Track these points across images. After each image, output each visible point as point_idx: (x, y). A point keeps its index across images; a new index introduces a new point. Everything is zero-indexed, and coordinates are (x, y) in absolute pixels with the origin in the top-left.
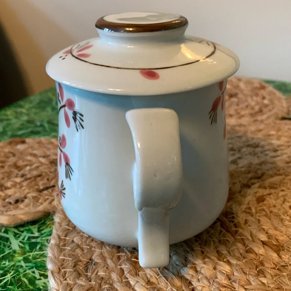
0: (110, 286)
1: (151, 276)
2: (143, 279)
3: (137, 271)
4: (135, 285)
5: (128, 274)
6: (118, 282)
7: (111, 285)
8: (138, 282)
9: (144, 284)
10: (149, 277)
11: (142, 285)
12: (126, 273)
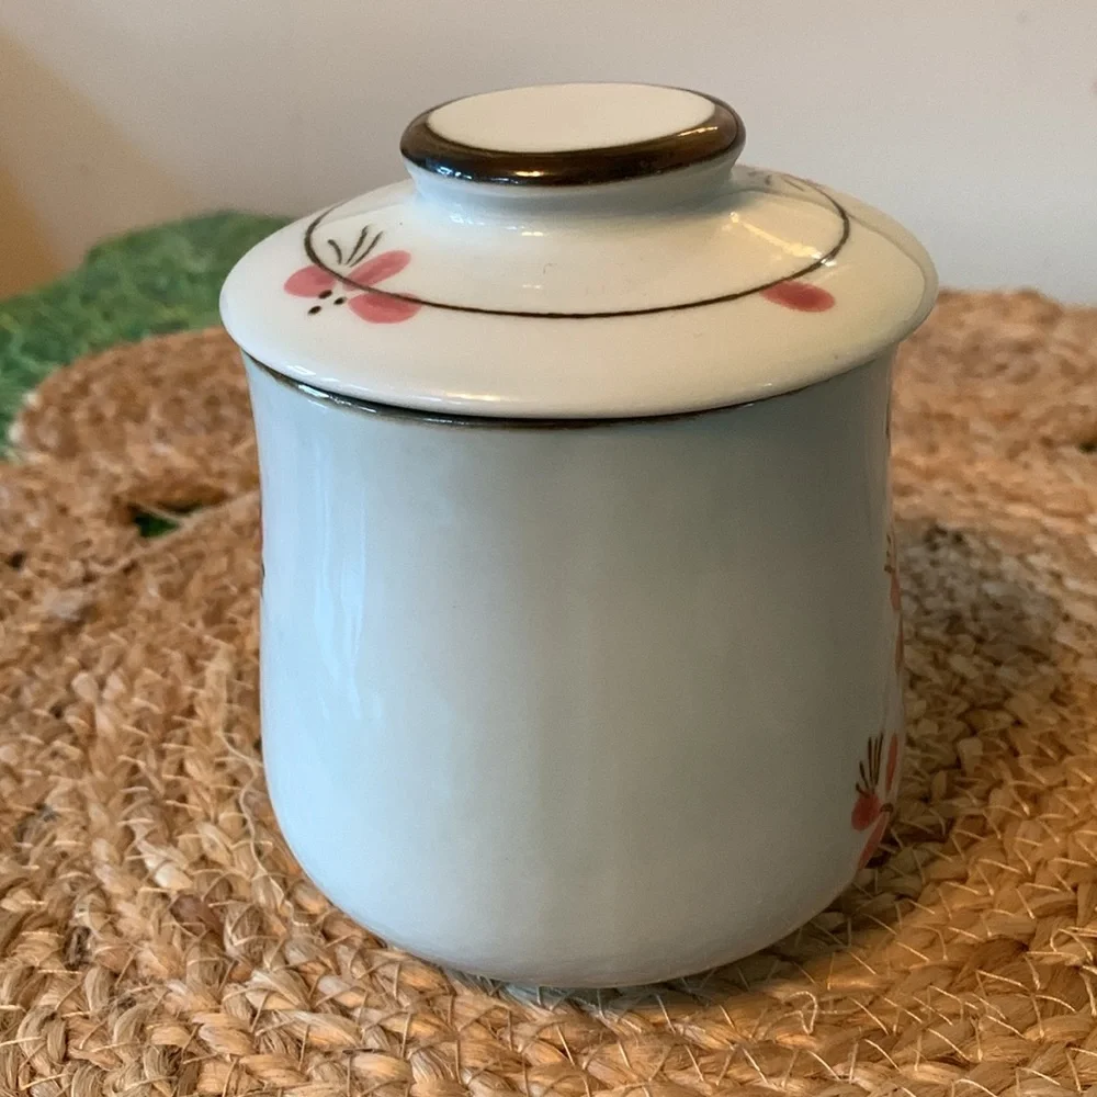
0: (80, 874)
1: (214, 846)
2: (185, 853)
3: (175, 833)
4: (157, 869)
5: (145, 843)
6: (108, 863)
7: (88, 871)
8: (167, 861)
9: (185, 866)
10: (206, 846)
11: (179, 869)
12: (139, 837)
